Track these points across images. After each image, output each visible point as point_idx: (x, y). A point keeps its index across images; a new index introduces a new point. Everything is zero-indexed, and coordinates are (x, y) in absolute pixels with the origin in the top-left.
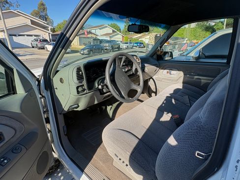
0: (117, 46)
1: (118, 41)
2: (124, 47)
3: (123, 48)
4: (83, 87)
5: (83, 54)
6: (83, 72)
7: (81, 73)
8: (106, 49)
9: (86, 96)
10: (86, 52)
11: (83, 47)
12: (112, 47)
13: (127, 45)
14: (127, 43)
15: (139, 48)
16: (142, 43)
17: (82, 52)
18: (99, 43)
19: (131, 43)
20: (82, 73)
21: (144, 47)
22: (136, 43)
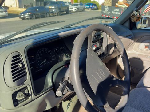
0: (65, 9)
1: (66, 3)
2: (74, 9)
3: (72, 11)
4: (26, 92)
5: (23, 19)
6: (25, 63)
7: (20, 65)
8: (52, 12)
9: (30, 106)
10: (27, 15)
11: (23, 10)
12: (59, 9)
13: (77, 7)
14: (77, 5)
15: (92, 10)
16: (95, 5)
17: (22, 17)
18: (43, 5)
19: (81, 4)
20: (23, 66)
21: (98, 9)
22: (88, 5)
